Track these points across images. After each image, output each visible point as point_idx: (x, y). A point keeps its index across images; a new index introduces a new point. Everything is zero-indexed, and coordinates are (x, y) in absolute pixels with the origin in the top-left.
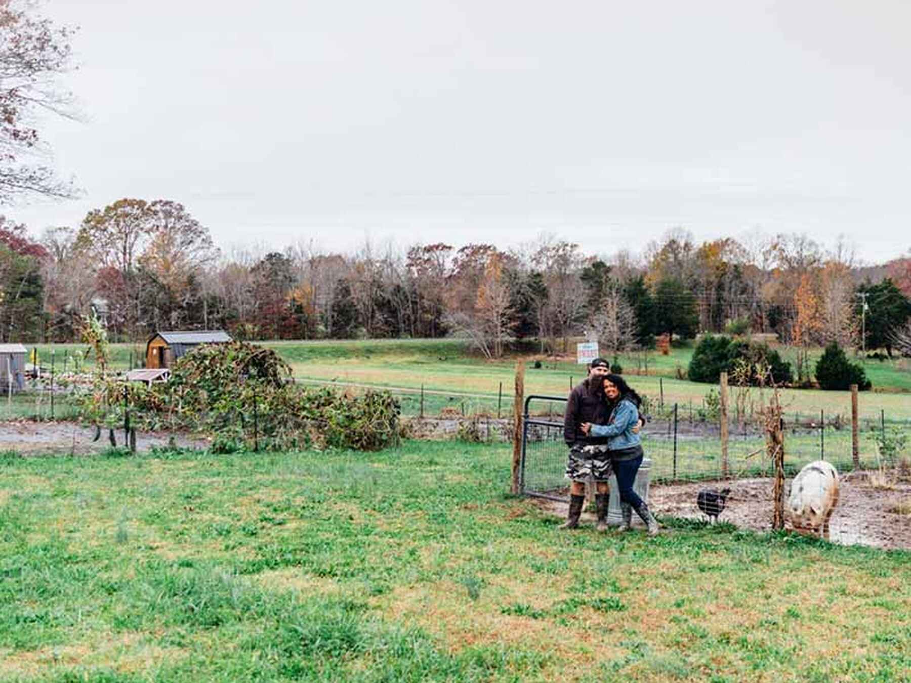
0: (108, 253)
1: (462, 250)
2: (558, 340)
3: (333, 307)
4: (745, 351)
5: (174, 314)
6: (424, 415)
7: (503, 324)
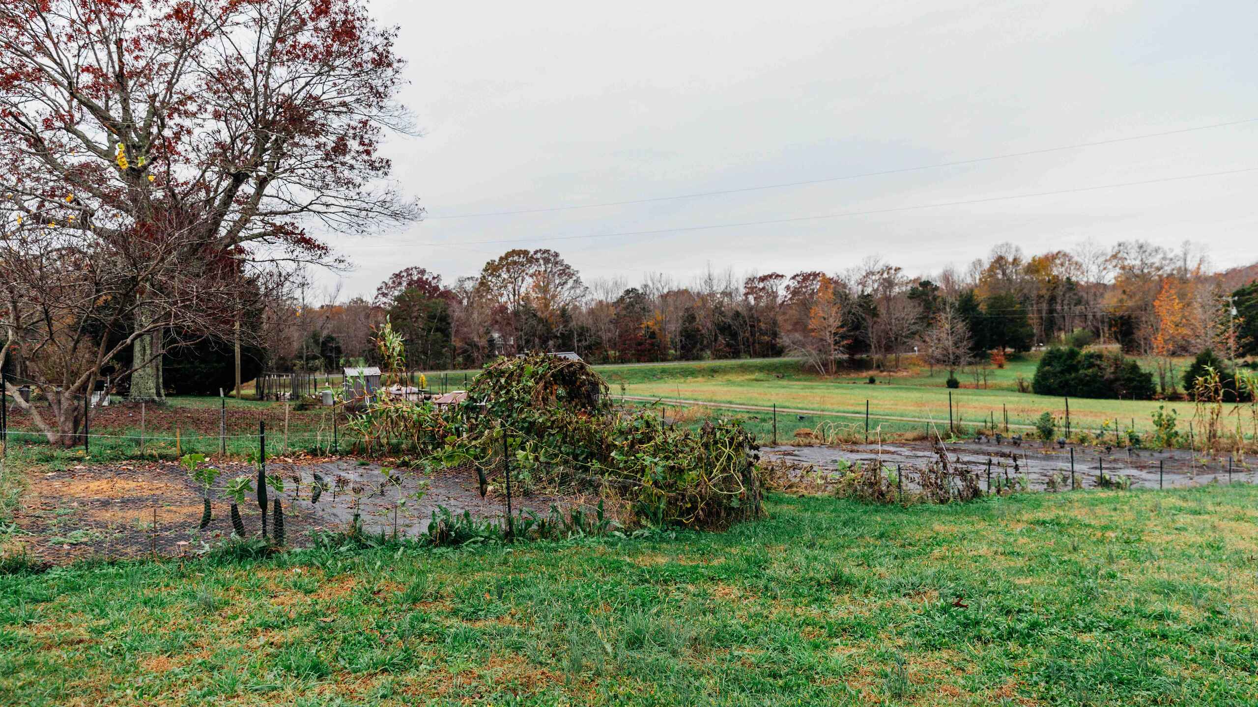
0: (502, 295)
1: (794, 278)
2: (889, 356)
3: (681, 332)
4: (1098, 362)
5: (551, 343)
6: (779, 441)
7: (836, 343)
